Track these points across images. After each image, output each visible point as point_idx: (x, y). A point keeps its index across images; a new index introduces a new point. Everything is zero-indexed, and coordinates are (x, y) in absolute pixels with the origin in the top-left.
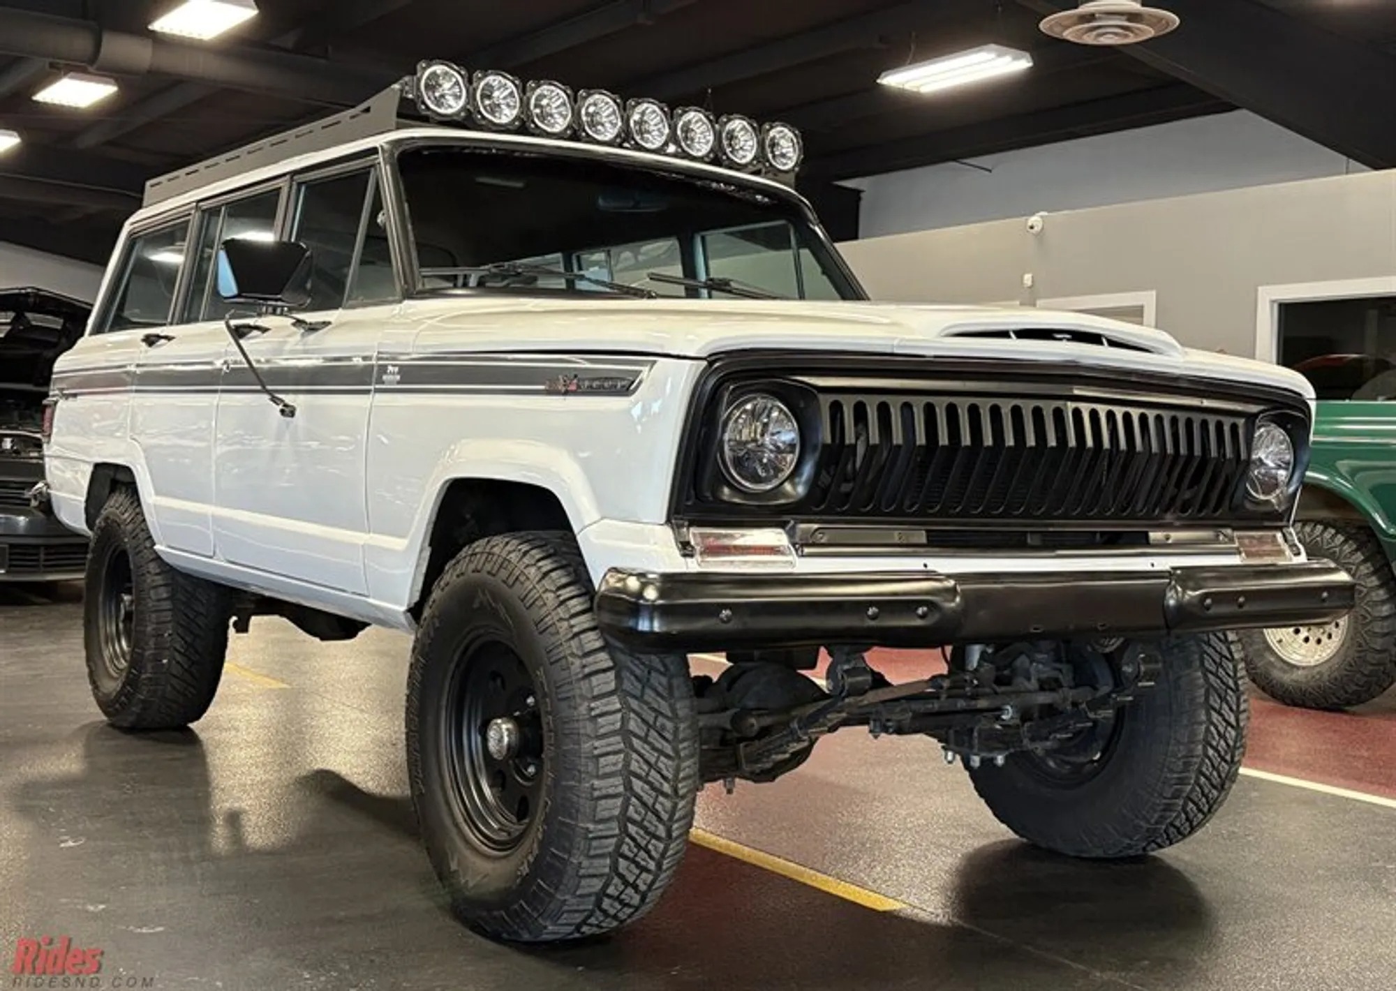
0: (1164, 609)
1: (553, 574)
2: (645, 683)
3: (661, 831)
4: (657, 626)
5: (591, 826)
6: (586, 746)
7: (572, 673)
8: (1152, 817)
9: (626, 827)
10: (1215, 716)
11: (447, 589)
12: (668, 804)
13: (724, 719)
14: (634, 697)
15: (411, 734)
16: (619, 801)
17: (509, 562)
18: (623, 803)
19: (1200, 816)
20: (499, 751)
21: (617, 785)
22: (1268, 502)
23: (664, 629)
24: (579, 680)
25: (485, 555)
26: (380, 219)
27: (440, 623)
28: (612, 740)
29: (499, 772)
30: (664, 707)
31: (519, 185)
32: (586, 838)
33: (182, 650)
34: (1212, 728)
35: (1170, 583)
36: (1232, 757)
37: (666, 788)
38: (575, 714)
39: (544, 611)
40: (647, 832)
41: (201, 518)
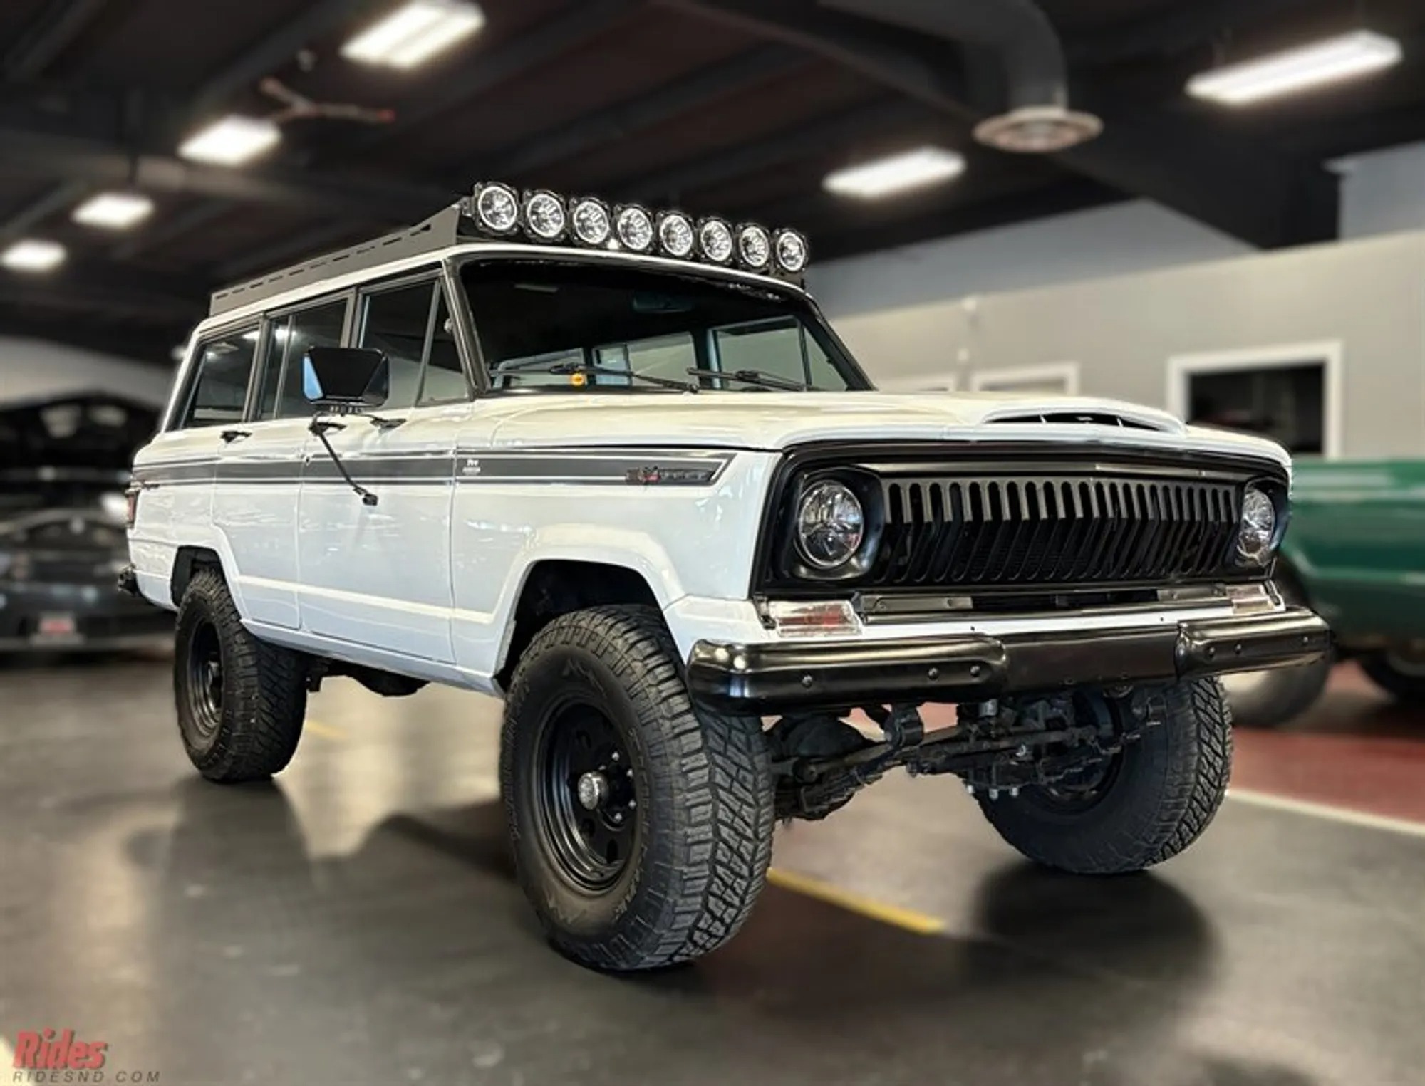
0: (1176, 658)
1: (640, 645)
2: (727, 741)
3: (745, 871)
4: (747, 694)
5: (685, 870)
6: (679, 798)
7: (664, 733)
8: (1151, 838)
9: (714, 868)
10: (1205, 747)
11: (536, 658)
12: (750, 847)
13: (787, 767)
14: (719, 753)
15: (506, 787)
16: (709, 846)
17: (597, 635)
18: (713, 848)
19: (1191, 835)
20: (591, 802)
21: (706, 832)
22: (1252, 559)
23: (753, 695)
24: (669, 740)
25: (573, 629)
26: (447, 326)
27: (530, 688)
28: (701, 792)
29: (587, 820)
30: (744, 761)
31: (553, 290)
32: (681, 879)
33: (268, 711)
34: (1203, 759)
35: (1179, 635)
36: (1220, 783)
37: (749, 833)
38: (667, 769)
39: (633, 678)
40: (733, 872)
41: (288, 595)
